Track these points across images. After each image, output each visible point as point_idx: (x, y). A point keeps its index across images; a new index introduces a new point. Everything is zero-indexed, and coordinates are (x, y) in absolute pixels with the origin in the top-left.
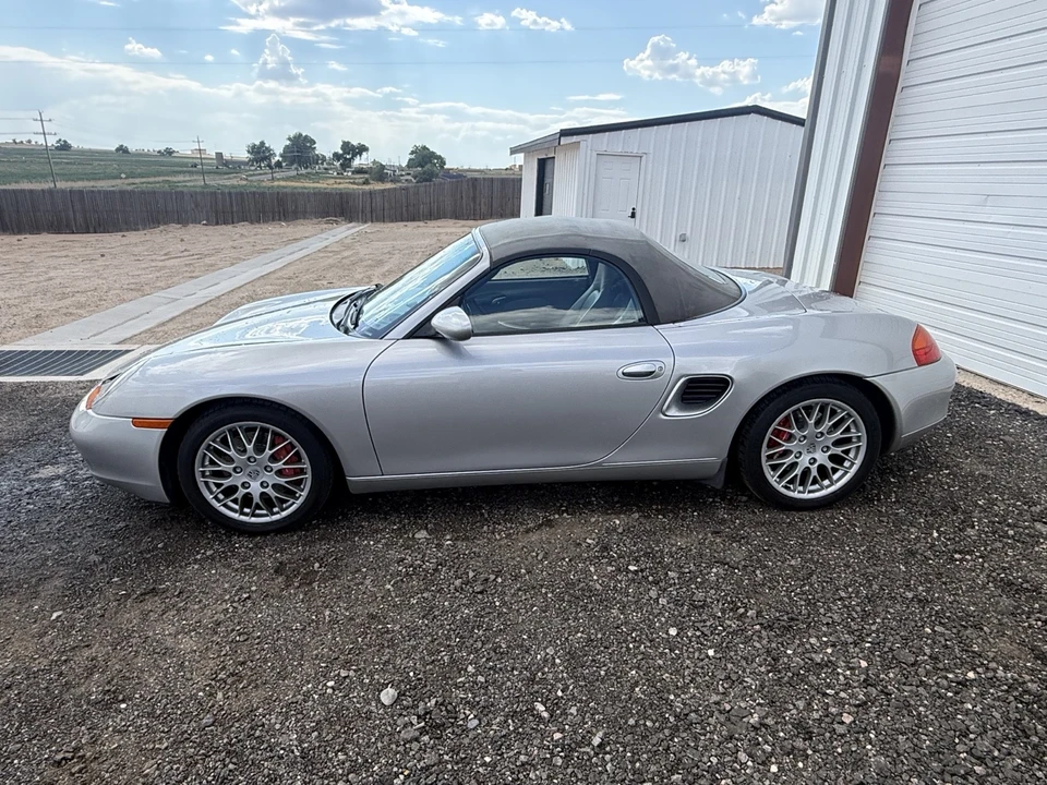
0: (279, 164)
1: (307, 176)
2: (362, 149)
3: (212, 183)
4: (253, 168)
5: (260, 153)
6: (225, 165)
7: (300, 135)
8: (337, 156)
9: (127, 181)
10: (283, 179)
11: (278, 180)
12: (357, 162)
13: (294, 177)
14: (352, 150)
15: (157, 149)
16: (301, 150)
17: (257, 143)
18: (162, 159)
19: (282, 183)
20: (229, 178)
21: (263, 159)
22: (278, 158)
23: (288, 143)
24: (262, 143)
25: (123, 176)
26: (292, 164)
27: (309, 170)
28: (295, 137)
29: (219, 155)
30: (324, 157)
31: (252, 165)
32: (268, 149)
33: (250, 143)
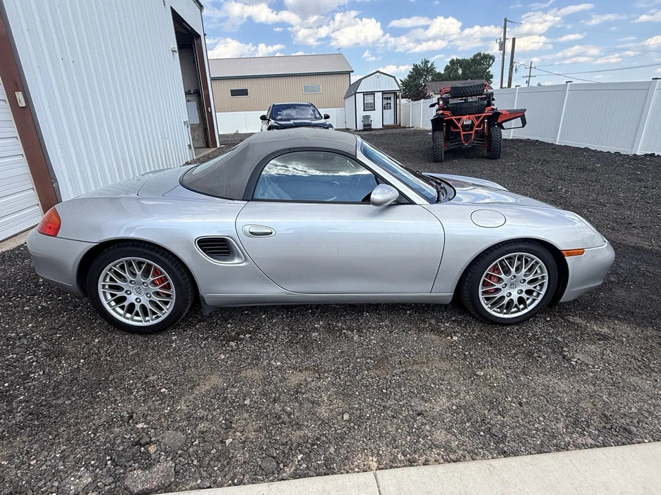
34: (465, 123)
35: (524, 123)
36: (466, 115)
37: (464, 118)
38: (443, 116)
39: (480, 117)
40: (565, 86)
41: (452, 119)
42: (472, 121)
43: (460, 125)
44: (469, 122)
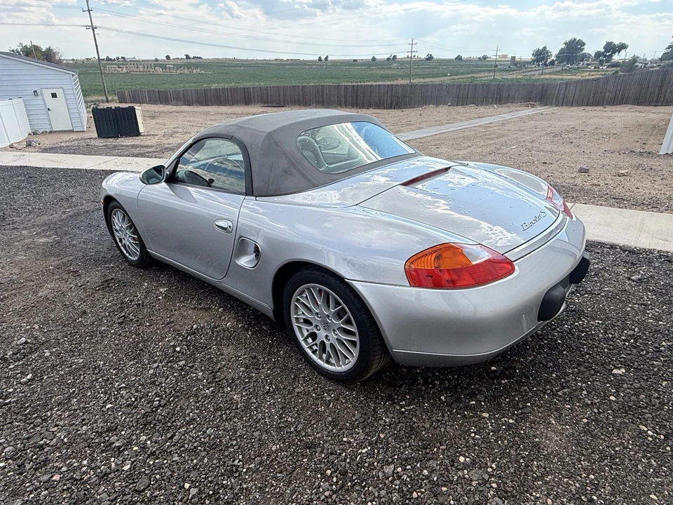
0: (552, 63)
1: (569, 71)
2: (623, 47)
3: (499, 78)
4: (533, 66)
5: (541, 55)
6: (516, 64)
7: (575, 39)
8: (598, 54)
9: (450, 78)
10: (550, 74)
11: (546, 74)
12: (616, 58)
13: (559, 72)
14: (612, 48)
15: (478, 57)
16: (572, 51)
17: (541, 48)
18: (479, 63)
19: (547, 76)
20: (513, 74)
21: (543, 59)
22: (553, 58)
23: (563, 46)
24: (545, 48)
25: (449, 74)
26: (562, 62)
27: (574, 66)
28: (570, 42)
29: (513, 58)
30: (590, 55)
31: (533, 64)
32: (547, 52)
33: (536, 48)
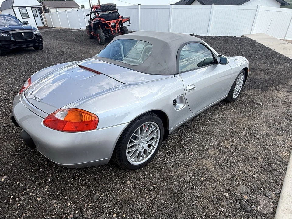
34: (112, 24)
35: (130, 23)
36: (111, 20)
37: (111, 21)
38: (101, 21)
39: (118, 21)
40: (138, 6)
41: (106, 23)
42: (115, 23)
43: (110, 26)
44: (114, 24)
